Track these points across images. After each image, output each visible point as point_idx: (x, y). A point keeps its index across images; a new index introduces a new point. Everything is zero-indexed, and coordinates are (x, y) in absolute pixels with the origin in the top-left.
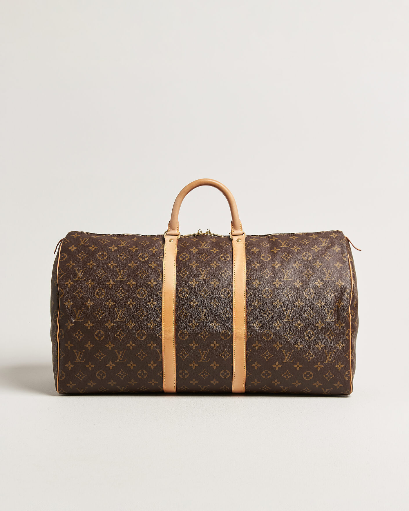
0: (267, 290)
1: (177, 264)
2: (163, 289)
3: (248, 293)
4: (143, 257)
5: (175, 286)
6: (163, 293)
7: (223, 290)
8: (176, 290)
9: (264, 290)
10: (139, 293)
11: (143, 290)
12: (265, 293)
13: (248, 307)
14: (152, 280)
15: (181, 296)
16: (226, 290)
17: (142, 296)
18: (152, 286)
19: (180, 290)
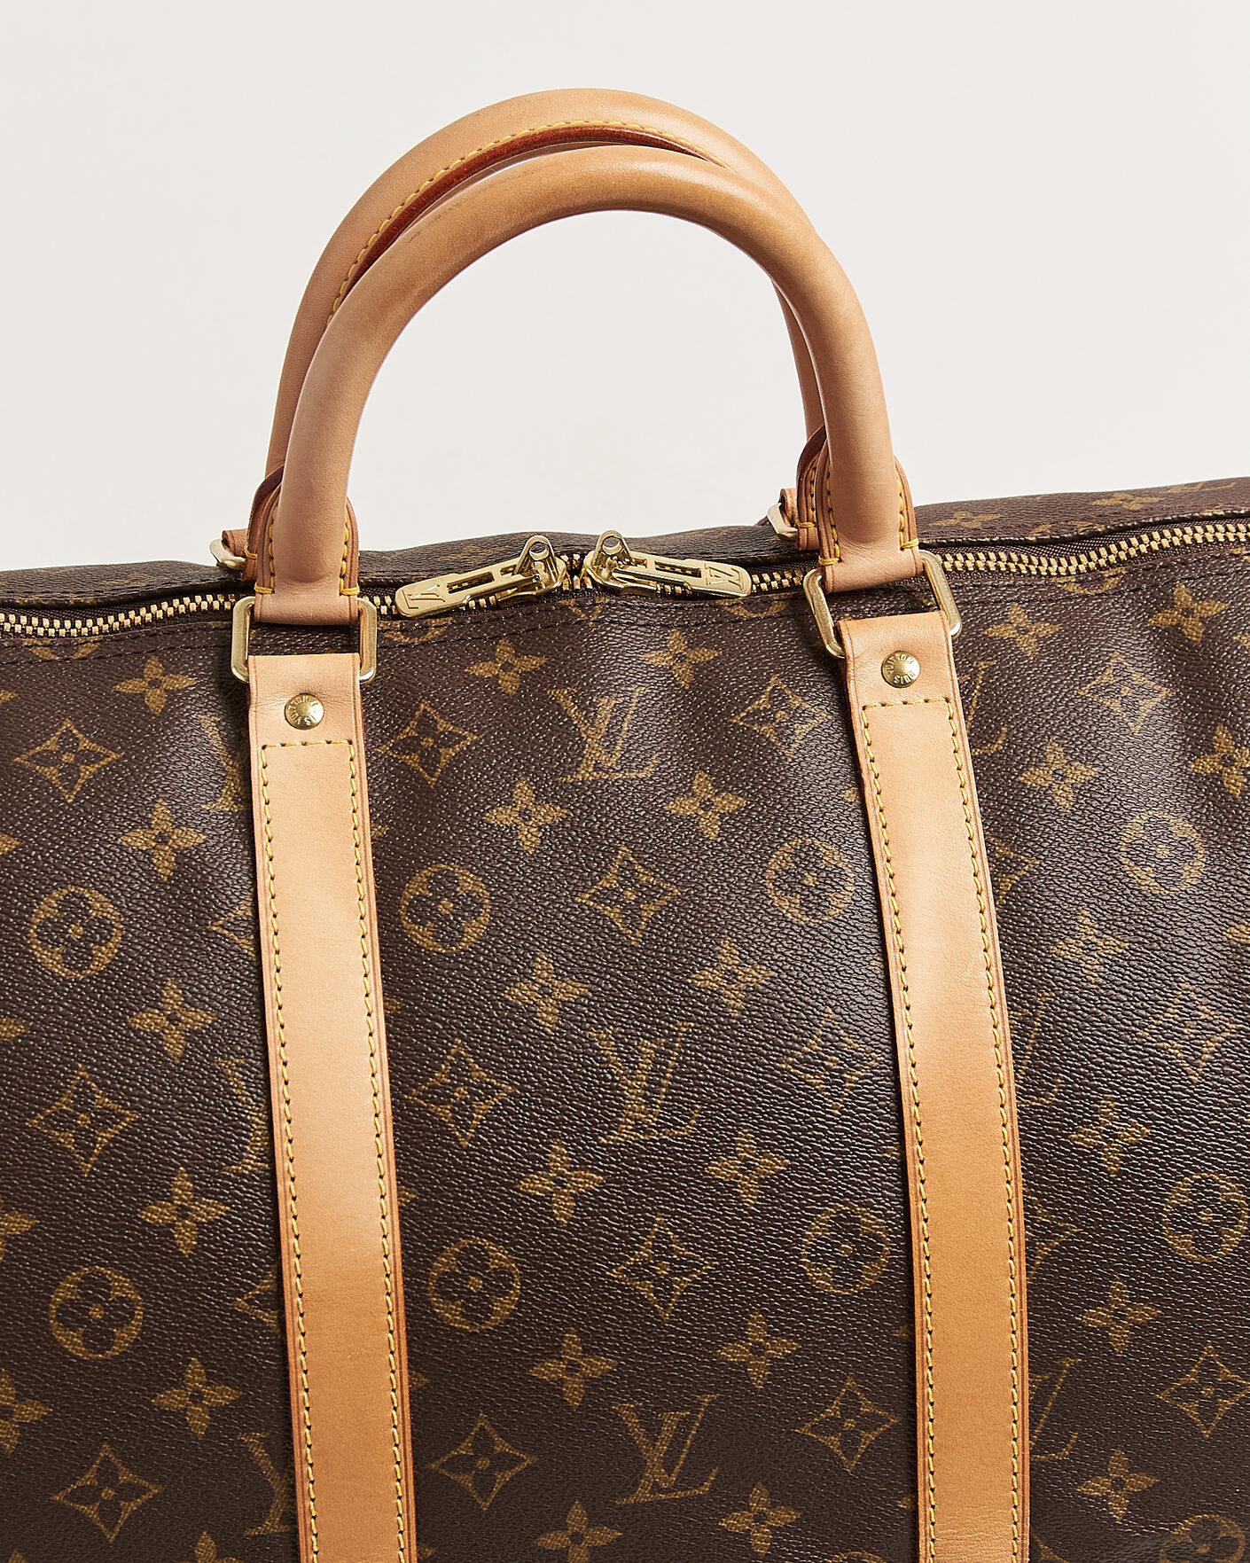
0: (1204, 1193)
1: (388, 991)
2: (290, 1263)
3: (1037, 1233)
4: (76, 931)
5: (392, 1224)
6: (292, 1301)
7: (818, 1229)
8: (406, 1262)
9: (1180, 1194)
10: (72, 1315)
11: (103, 1284)
12: (1184, 1220)
13: (1041, 1358)
14: (182, 1185)
15: (451, 1314)
16: (846, 1226)
17: (99, 1337)
18: (186, 1239)
19: (444, 1263)
